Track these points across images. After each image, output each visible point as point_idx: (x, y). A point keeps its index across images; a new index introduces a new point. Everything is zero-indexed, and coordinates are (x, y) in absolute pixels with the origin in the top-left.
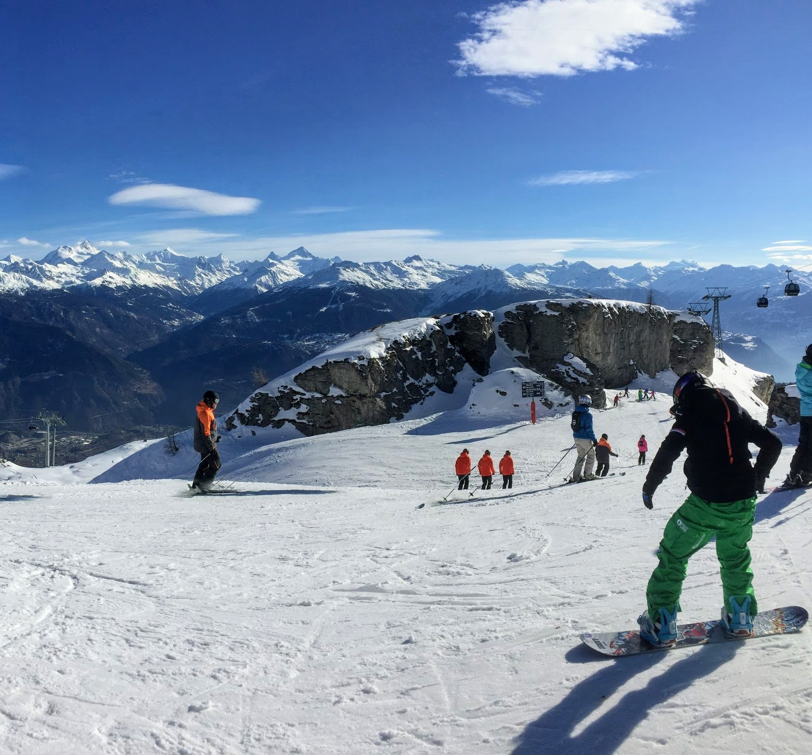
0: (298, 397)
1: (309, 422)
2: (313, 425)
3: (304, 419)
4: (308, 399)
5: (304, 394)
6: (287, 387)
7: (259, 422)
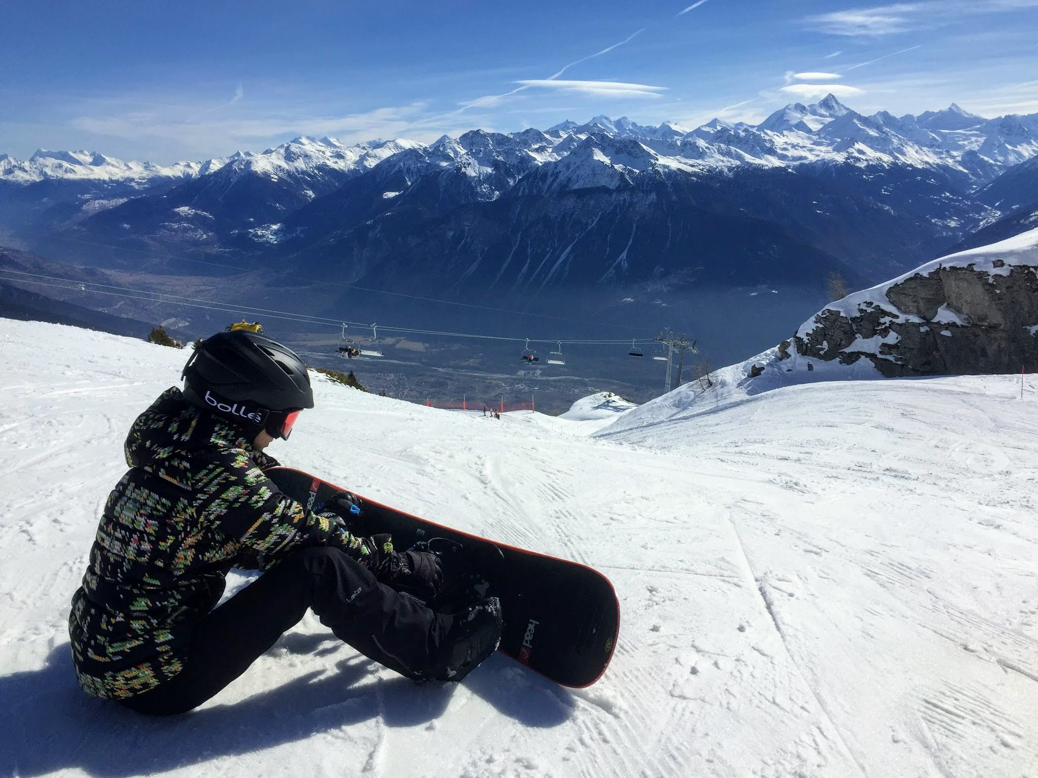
0: (887, 320)
1: (897, 359)
2: (902, 365)
3: (891, 354)
4: (900, 325)
5: (897, 317)
6: (871, 303)
7: (822, 352)
